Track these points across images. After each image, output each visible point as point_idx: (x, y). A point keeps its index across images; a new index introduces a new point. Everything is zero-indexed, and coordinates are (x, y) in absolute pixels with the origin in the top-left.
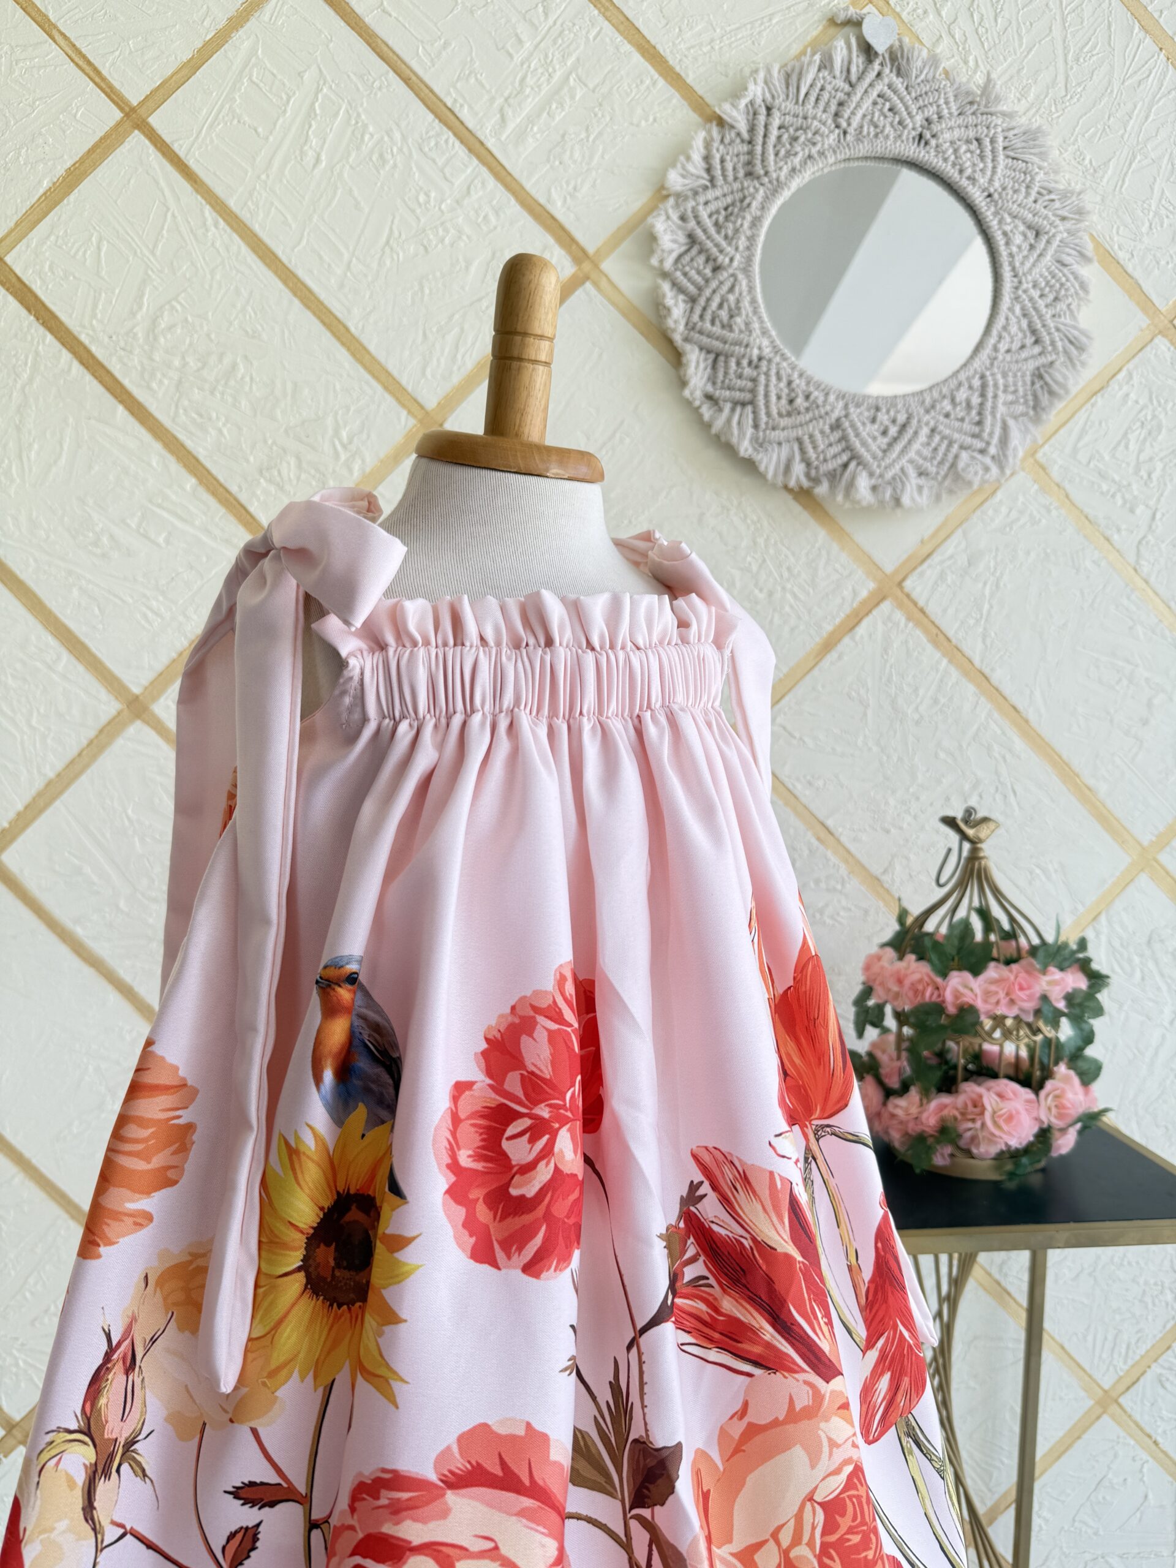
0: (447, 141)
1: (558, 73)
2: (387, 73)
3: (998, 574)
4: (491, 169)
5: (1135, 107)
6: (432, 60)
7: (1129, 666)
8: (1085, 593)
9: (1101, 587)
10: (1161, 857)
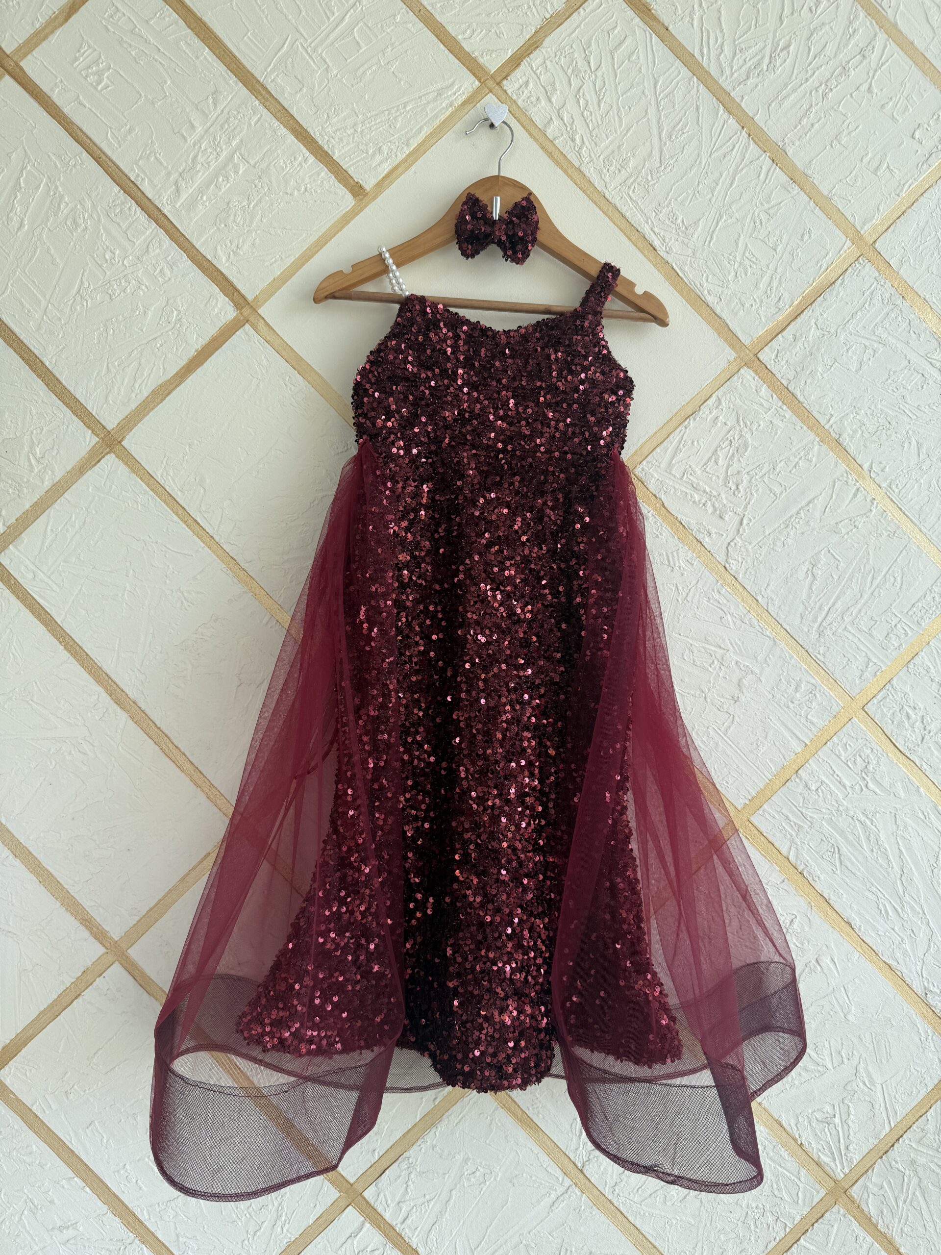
0: (129, 209)
1: (225, 153)
2: (82, 153)
4: (167, 232)
5: (721, 175)
6: (119, 143)
7: (721, 651)
8: (680, 588)
9: (694, 582)
10: (752, 819)
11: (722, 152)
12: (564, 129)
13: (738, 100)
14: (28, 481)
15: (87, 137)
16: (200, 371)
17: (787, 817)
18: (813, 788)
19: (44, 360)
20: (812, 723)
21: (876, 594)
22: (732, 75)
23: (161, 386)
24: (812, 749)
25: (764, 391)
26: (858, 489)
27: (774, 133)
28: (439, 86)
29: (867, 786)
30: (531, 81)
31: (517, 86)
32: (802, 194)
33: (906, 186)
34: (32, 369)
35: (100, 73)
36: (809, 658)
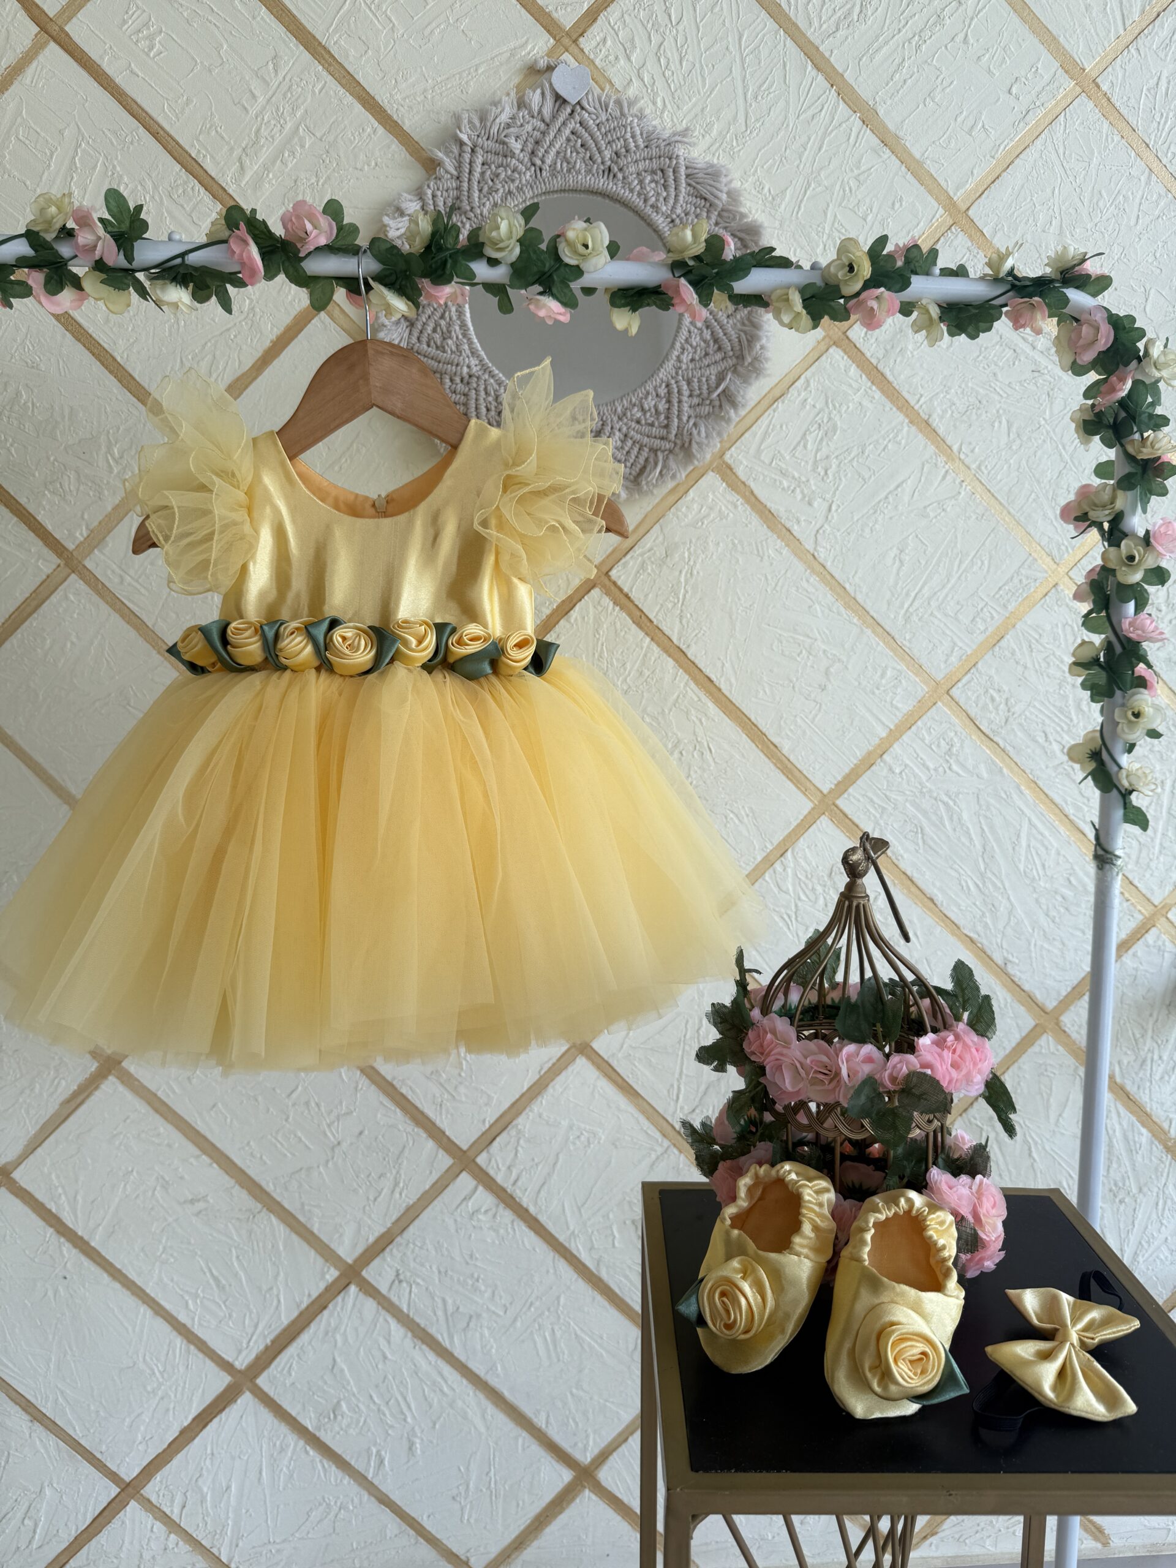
0: (192, 188)
1: (289, 125)
2: (137, 127)
3: (692, 563)
5: (809, 139)
6: (177, 117)
7: (809, 641)
8: (769, 577)
9: (783, 572)
10: (839, 802)
11: (810, 113)
12: (644, 90)
13: (827, 54)
14: (108, 483)
15: (143, 110)
16: (276, 363)
17: (872, 801)
18: (897, 771)
19: (115, 354)
20: (897, 708)
21: (963, 578)
22: (821, 26)
23: (238, 379)
24: (895, 734)
25: (853, 370)
26: (947, 472)
27: (864, 91)
28: (512, 45)
29: (950, 768)
30: (608, 38)
31: (594, 43)
32: (893, 157)
33: (1002, 147)
34: (103, 365)
35: (151, 38)
36: (895, 645)
